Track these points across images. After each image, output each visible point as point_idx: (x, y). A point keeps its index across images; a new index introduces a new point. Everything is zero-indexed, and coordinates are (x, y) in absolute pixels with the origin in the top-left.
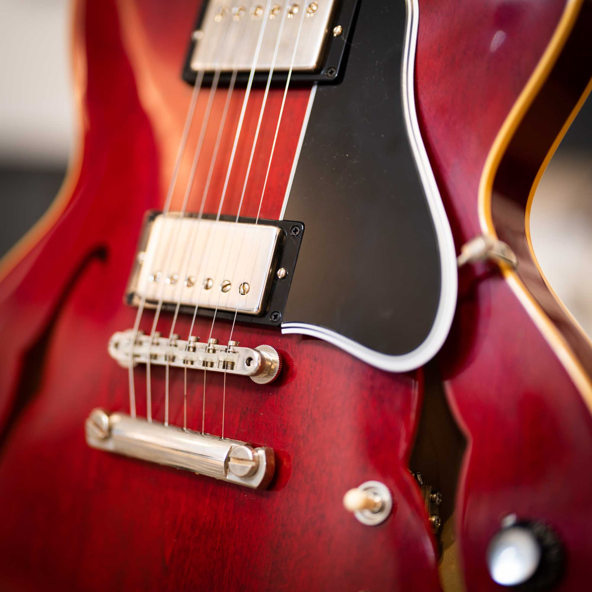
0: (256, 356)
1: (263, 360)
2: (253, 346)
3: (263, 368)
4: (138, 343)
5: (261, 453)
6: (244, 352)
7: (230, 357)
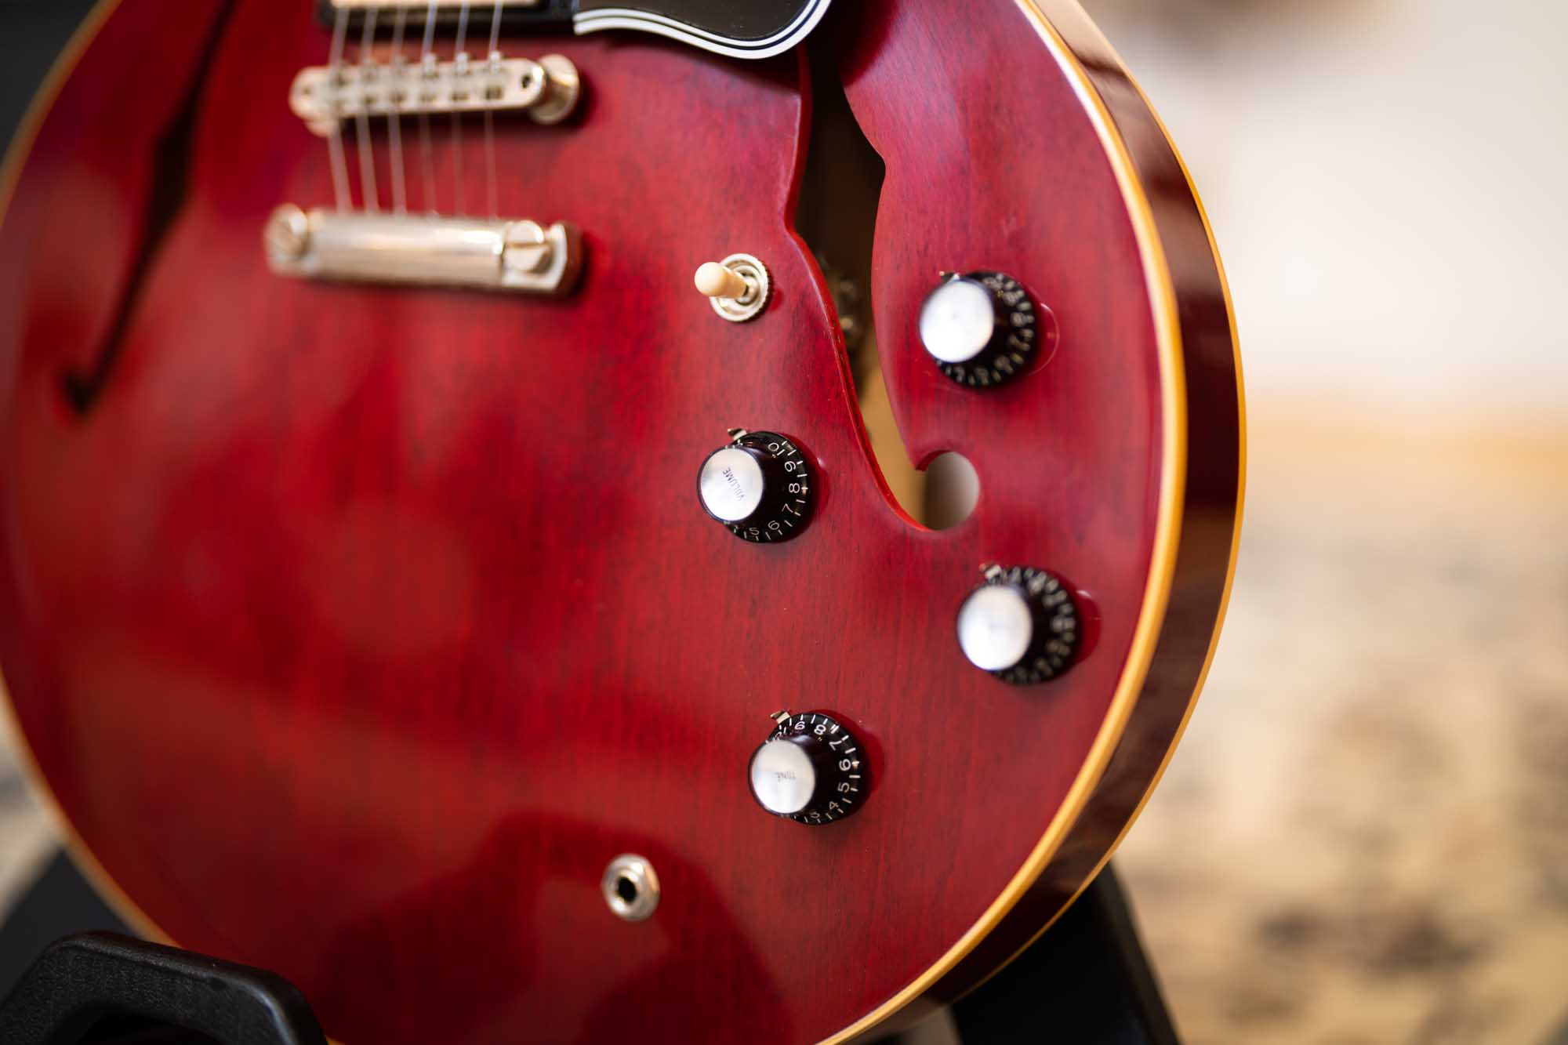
0: (537, 73)
1: (548, 79)
2: (535, 58)
3: (550, 90)
4: (340, 82)
5: (557, 233)
6: (519, 67)
7: (494, 81)
